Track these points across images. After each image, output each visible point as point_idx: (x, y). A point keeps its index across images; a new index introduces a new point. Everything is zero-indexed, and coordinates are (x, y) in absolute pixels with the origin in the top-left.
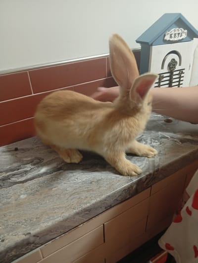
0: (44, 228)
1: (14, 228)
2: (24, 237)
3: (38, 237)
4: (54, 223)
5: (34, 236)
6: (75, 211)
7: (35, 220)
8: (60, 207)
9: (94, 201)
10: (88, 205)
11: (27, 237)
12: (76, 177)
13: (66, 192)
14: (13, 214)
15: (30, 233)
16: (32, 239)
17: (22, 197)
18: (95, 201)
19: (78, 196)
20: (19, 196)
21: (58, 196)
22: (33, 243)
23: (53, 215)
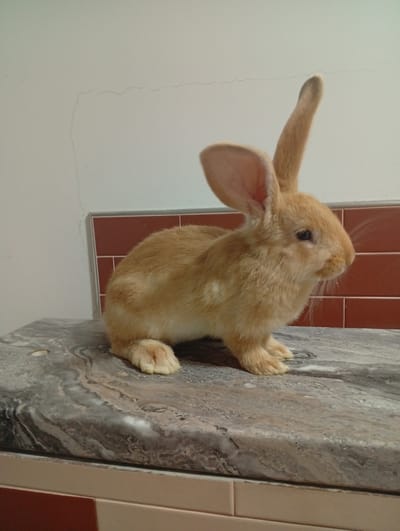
0: (253, 436)
1: (207, 413)
2: (213, 430)
3: (238, 447)
4: (275, 437)
5: (231, 440)
6: (325, 439)
7: (246, 418)
8: (302, 423)
9: (378, 443)
10: (361, 443)
11: (219, 433)
12: (364, 397)
13: (327, 408)
14: (218, 398)
15: (226, 430)
16: (225, 445)
17: (248, 385)
18: (382, 444)
19: (347, 423)
20: (244, 383)
21: (308, 407)
22: (225, 456)
23: (280, 425)
